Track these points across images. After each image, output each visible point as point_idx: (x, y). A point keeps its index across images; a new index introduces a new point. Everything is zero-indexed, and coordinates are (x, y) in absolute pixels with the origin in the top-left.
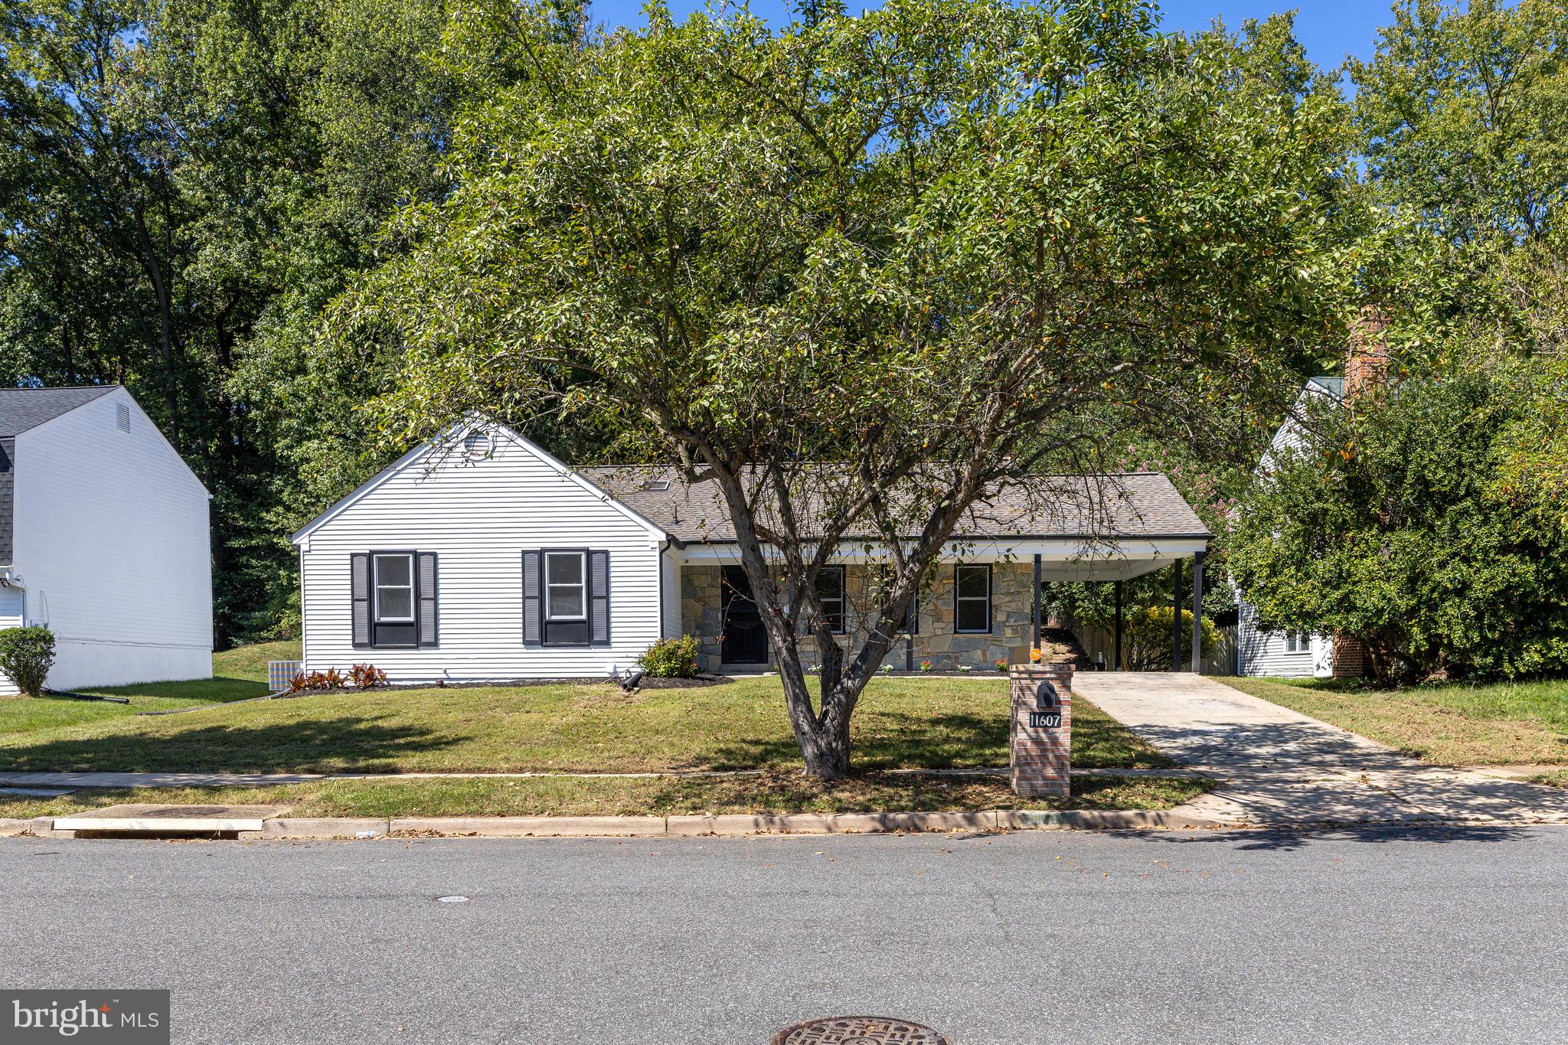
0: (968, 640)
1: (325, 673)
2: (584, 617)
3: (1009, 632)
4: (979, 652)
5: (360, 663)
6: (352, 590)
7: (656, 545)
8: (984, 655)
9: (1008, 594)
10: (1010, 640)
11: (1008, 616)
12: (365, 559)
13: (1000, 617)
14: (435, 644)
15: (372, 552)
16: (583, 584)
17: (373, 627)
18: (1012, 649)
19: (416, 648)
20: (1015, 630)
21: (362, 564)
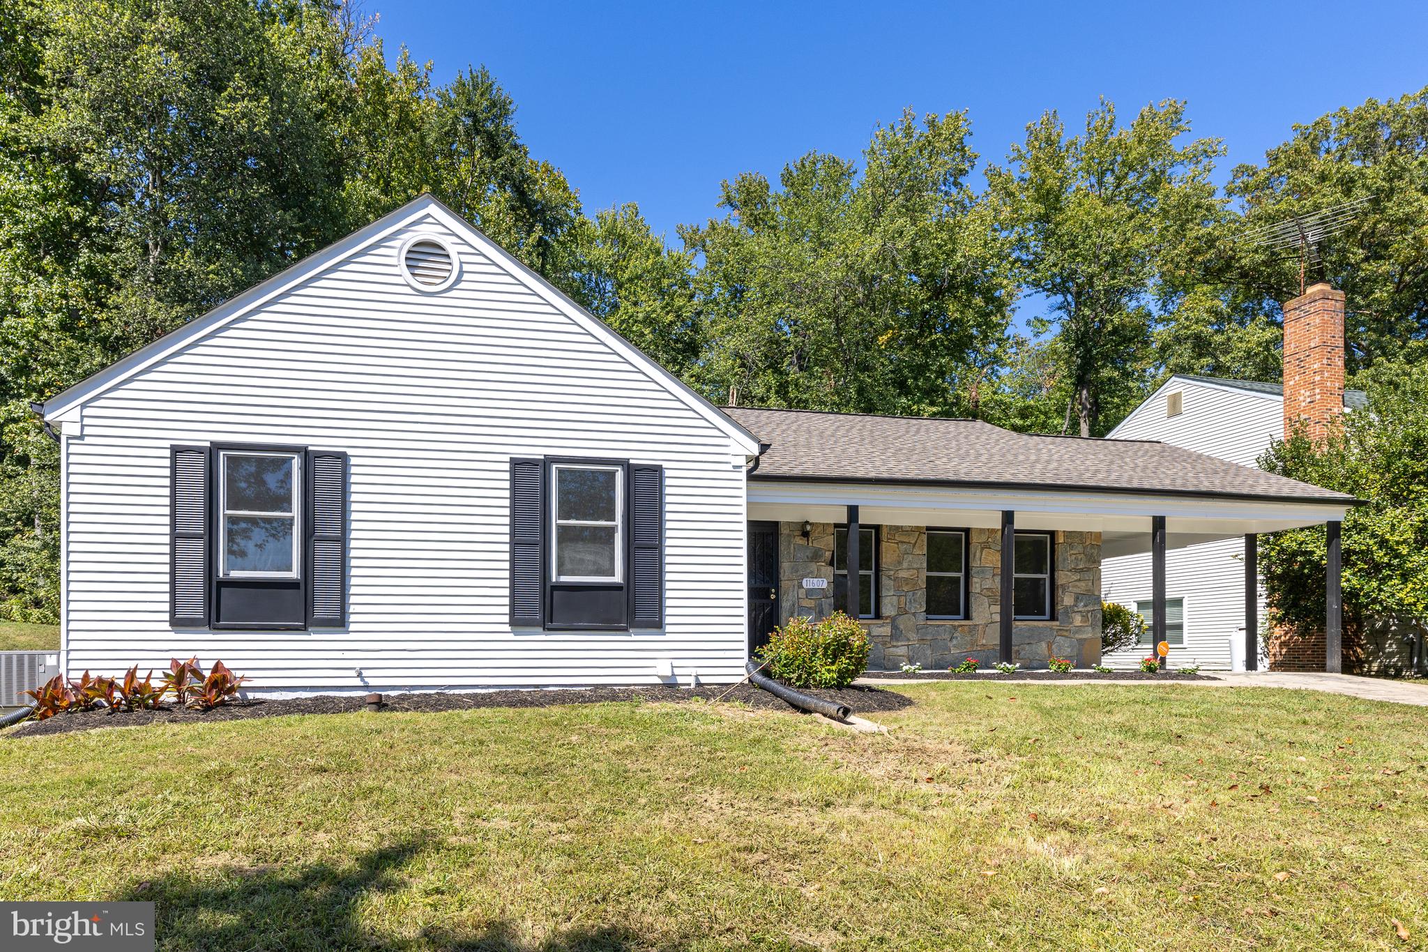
0: (1031, 629)
1: (120, 678)
2: (618, 578)
3: (1078, 620)
4: (1044, 645)
5: (184, 657)
6: (173, 516)
7: (742, 462)
8: (1049, 648)
9: (1076, 570)
10: (1079, 629)
11: (1077, 599)
12: (201, 461)
13: (1067, 600)
14: (339, 622)
15: (217, 447)
16: (619, 521)
17: (216, 588)
18: (1081, 641)
19: (304, 629)
20: (1085, 618)
21: (195, 470)
